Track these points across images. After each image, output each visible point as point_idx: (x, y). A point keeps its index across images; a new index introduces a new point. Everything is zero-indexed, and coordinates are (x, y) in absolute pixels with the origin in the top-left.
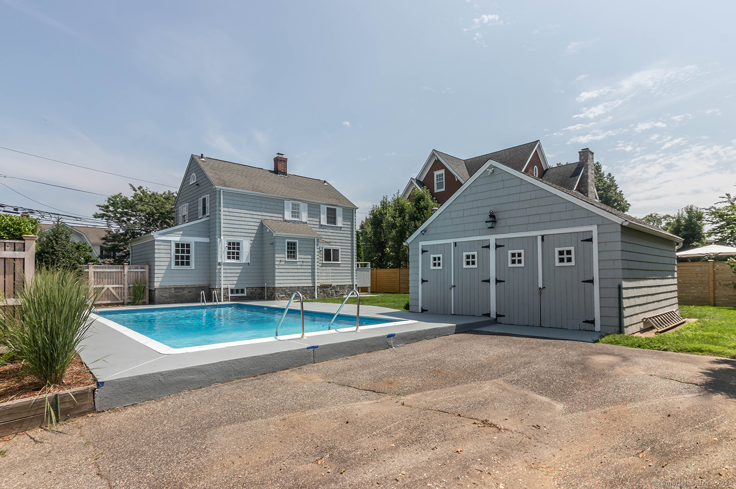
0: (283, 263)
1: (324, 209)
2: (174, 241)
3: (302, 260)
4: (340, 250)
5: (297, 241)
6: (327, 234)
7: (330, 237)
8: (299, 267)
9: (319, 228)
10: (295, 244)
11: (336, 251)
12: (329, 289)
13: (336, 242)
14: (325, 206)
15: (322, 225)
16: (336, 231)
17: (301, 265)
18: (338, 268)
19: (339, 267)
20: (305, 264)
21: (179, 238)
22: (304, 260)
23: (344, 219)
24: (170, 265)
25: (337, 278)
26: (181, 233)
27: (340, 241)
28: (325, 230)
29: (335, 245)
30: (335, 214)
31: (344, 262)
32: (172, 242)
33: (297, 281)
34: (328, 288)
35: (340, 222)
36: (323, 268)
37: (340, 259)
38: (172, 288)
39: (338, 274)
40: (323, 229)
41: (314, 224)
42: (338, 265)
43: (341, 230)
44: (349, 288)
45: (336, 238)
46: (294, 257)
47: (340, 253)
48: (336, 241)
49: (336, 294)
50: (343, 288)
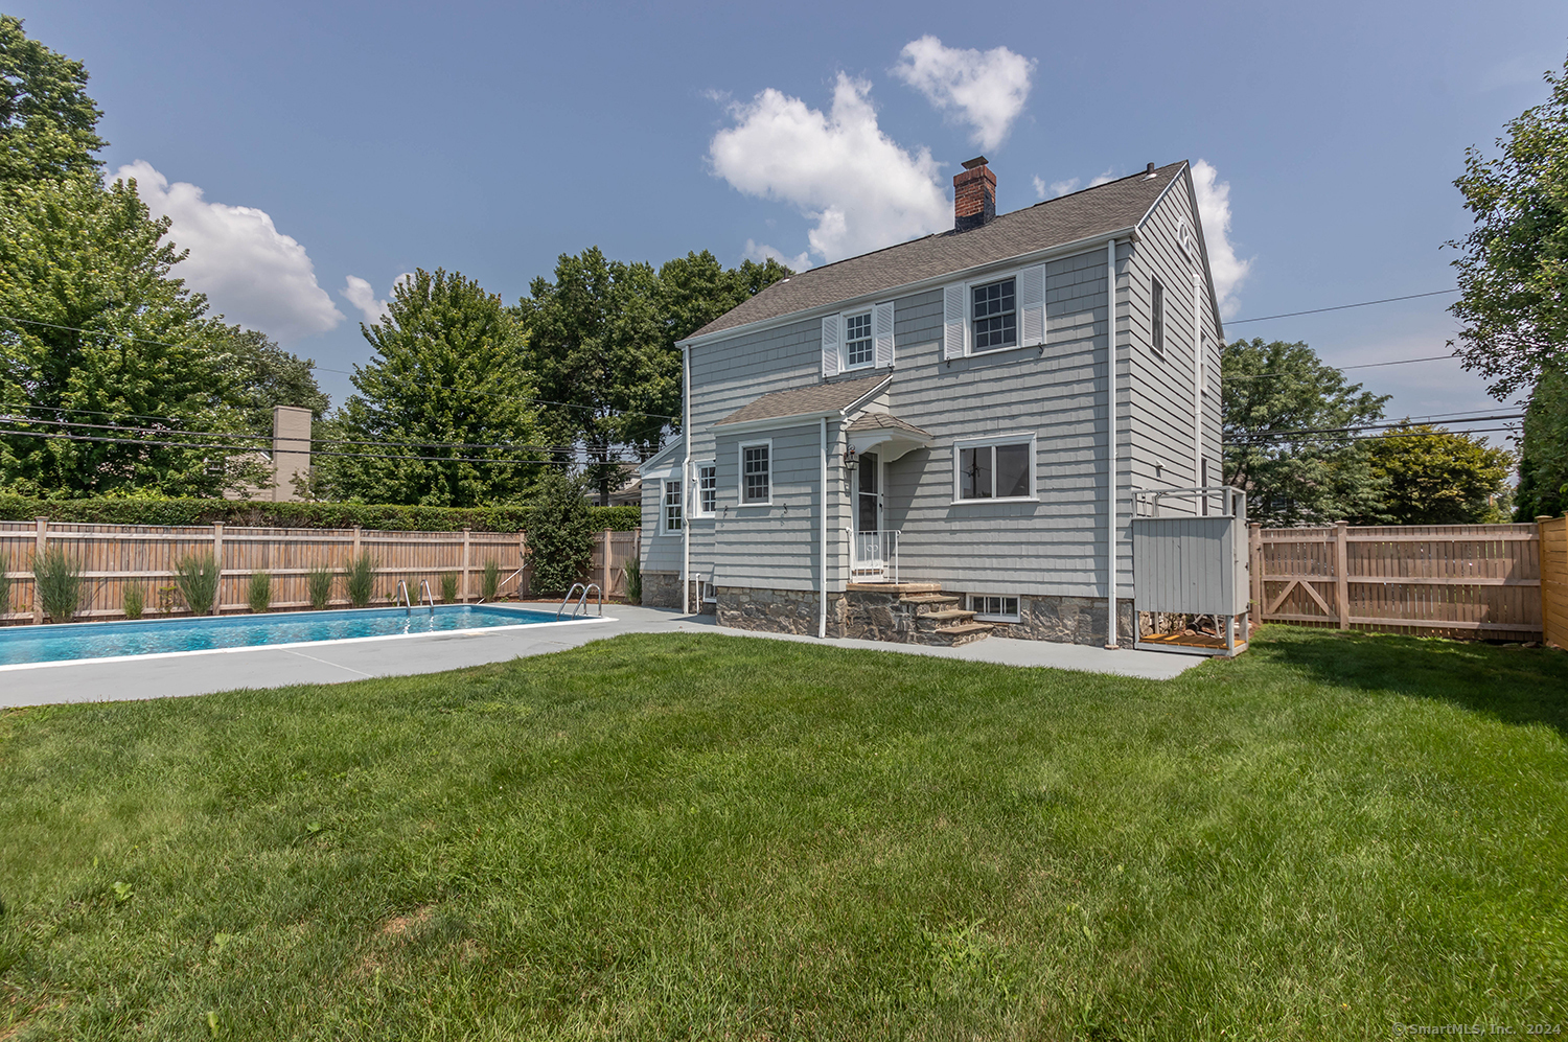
0: (732, 515)
1: (960, 298)
2: (665, 479)
3: (781, 502)
4: (1034, 447)
5: (769, 442)
6: (971, 390)
7: (987, 401)
8: (776, 525)
9: (941, 376)
10: (765, 450)
11: (1015, 454)
12: (888, 607)
13: (1013, 417)
14: (962, 284)
15: (949, 362)
16: (1017, 370)
17: (782, 519)
18: (1023, 524)
19: (1032, 517)
20: (791, 513)
21: (670, 471)
22: (790, 502)
23: (1058, 307)
24: (657, 529)
25: (1019, 563)
26: (673, 460)
27: (1035, 408)
28: (964, 378)
29: (1012, 429)
30: (1010, 303)
31: (1054, 497)
32: (662, 482)
33: (768, 572)
34: (885, 601)
35: (1033, 326)
36: (956, 525)
37: (1034, 484)
38: (660, 575)
39: (1024, 550)
40: (956, 374)
41: (918, 368)
42: (1028, 511)
43: (1038, 360)
44: (1082, 611)
45: (1015, 397)
46: (761, 494)
47: (1034, 459)
48: (1015, 410)
49: (917, 629)
50: (1054, 611)
